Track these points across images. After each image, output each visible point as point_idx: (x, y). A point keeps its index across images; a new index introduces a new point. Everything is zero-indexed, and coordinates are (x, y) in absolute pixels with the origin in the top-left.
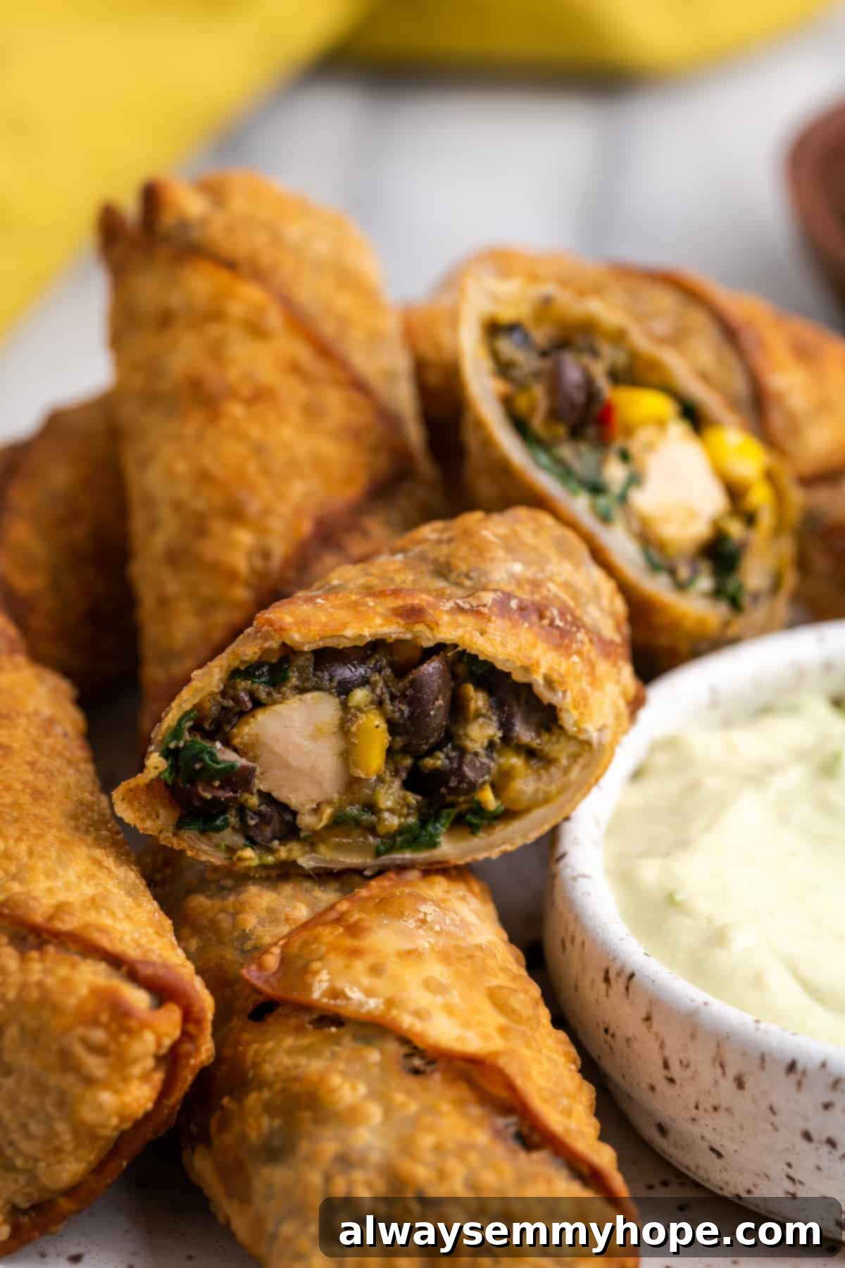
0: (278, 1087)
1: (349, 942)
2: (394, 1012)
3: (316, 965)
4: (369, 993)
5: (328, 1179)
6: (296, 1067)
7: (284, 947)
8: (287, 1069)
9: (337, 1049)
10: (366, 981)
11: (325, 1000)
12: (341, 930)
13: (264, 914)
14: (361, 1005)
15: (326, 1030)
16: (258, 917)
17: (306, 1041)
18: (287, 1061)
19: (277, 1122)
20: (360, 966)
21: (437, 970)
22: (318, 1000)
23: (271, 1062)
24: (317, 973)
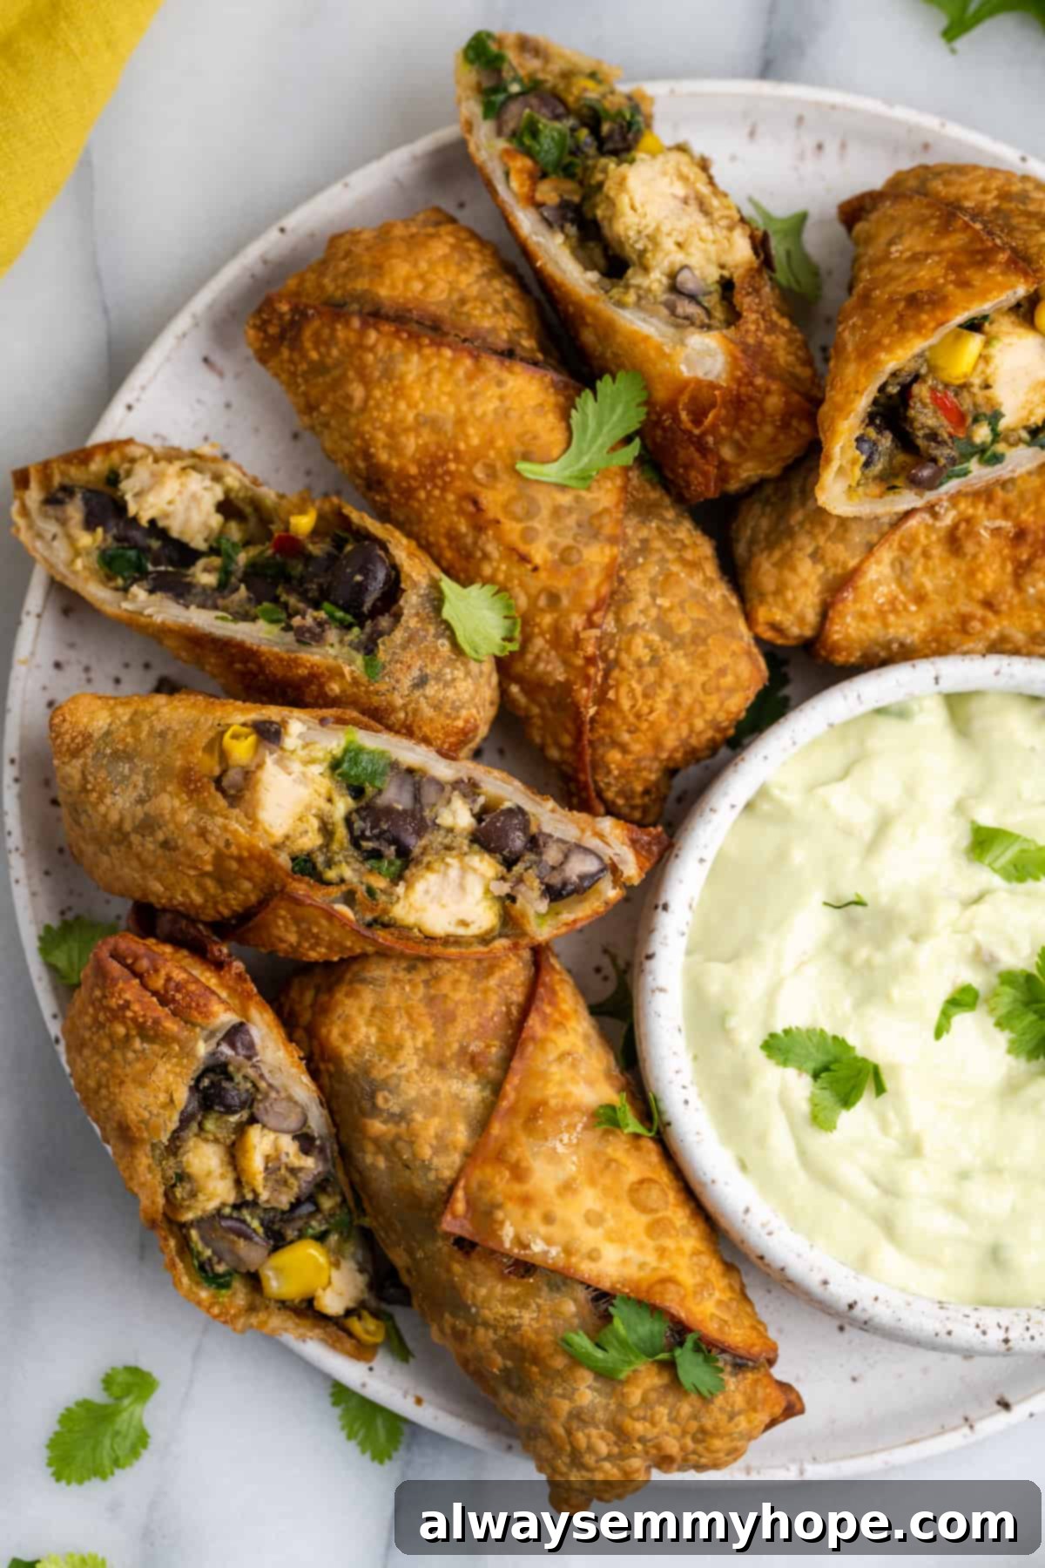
0: (502, 1332)
1: (518, 1188)
2: (574, 1260)
3: (500, 1215)
4: (549, 1241)
5: (569, 1432)
6: (512, 1317)
7: (466, 1188)
8: (503, 1316)
9: (540, 1301)
10: (543, 1229)
11: (516, 1251)
12: (507, 1174)
13: (434, 1142)
14: (546, 1253)
15: (525, 1280)
16: (432, 1146)
17: (513, 1291)
18: (503, 1311)
19: (509, 1364)
20: (535, 1215)
21: (589, 1198)
22: (511, 1249)
23: (490, 1309)
24: (502, 1223)
